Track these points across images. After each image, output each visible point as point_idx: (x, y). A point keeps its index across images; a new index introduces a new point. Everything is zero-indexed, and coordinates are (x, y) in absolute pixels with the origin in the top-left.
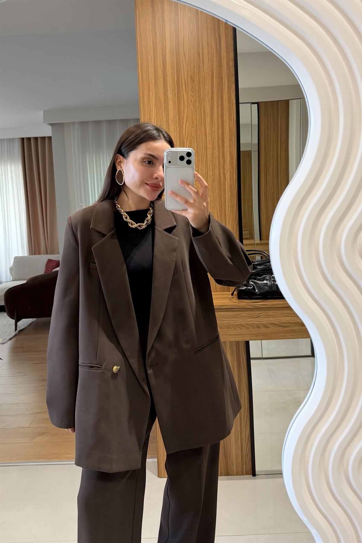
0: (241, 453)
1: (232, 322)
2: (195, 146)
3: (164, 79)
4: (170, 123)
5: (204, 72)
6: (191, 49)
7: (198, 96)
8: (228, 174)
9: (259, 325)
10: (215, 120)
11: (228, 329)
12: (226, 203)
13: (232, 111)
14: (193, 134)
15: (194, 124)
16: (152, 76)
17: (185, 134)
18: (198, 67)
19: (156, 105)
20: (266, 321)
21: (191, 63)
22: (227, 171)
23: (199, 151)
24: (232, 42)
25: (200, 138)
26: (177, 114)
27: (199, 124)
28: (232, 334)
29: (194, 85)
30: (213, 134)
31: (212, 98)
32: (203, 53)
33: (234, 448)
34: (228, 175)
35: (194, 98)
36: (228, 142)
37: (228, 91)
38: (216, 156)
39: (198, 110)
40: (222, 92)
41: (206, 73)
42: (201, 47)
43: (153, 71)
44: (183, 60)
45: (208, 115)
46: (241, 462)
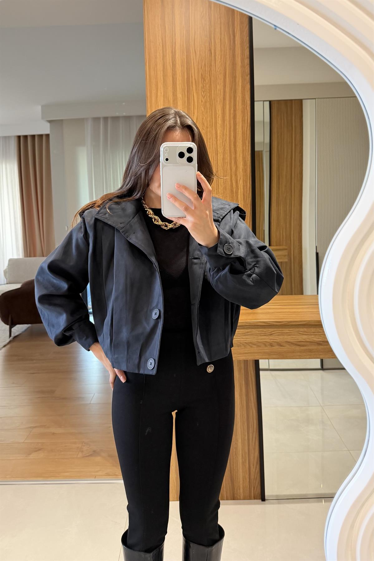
0: (248, 476)
1: (242, 340)
3: (173, 78)
5: (216, 70)
6: (203, 46)
7: (209, 96)
9: (272, 343)
10: (227, 122)
11: (238, 347)
13: (246, 113)
15: (204, 127)
16: (160, 74)
18: (209, 66)
20: (279, 339)
21: (202, 60)
22: (240, 179)
28: (242, 352)
29: (204, 85)
30: (224, 137)
31: (224, 99)
32: (215, 50)
33: (241, 471)
34: (241, 183)
35: (205, 99)
36: (241, 145)
37: (242, 91)
38: (228, 162)
39: (208, 111)
40: (235, 92)
41: (218, 71)
42: (213, 44)
43: (162, 69)
44: (193, 57)
45: (220, 117)
46: (248, 486)
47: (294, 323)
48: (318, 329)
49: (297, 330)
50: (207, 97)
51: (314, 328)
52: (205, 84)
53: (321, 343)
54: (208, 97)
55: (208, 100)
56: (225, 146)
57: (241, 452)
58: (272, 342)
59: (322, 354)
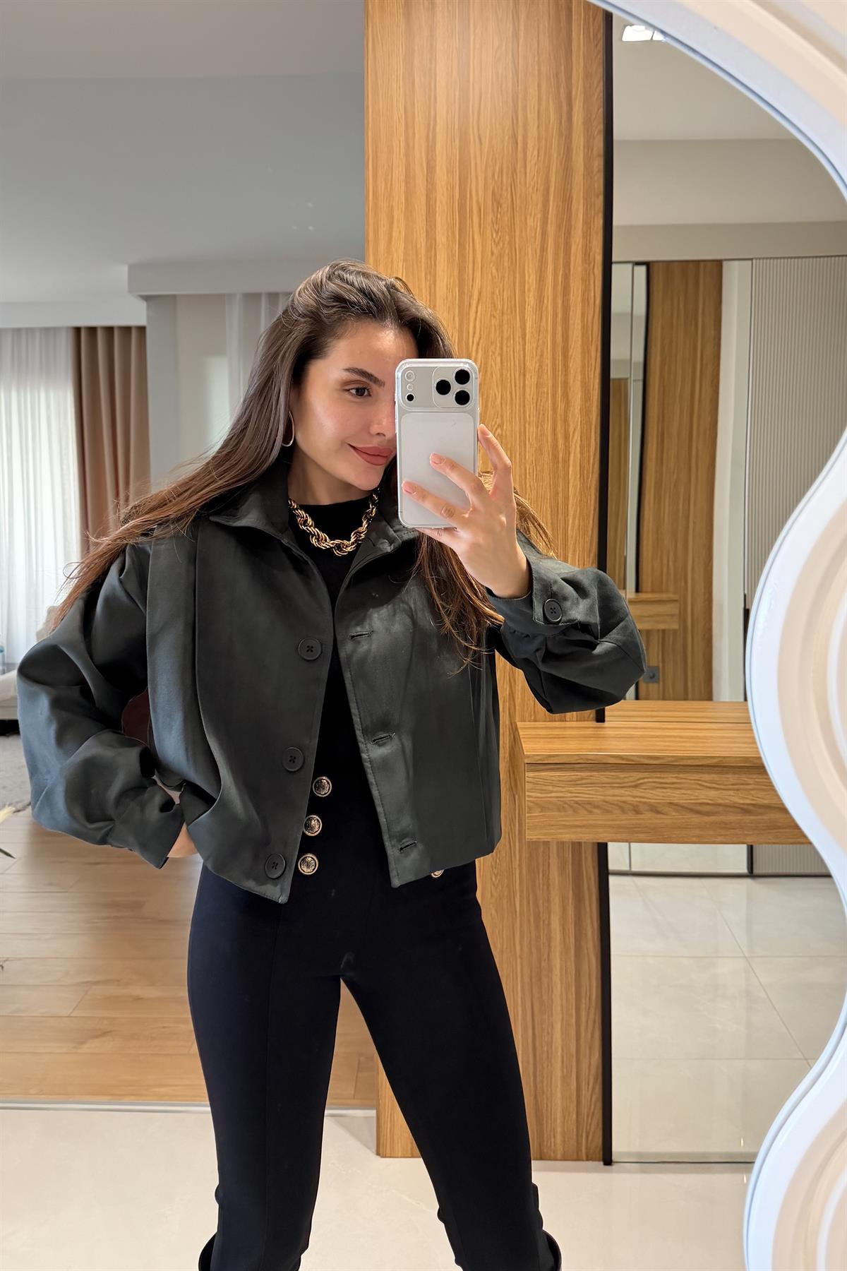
0: (575, 1108)
1: (569, 795)
2: (495, 364)
3: (428, 198)
4: (437, 305)
5: (526, 185)
6: (497, 126)
7: (509, 243)
8: (577, 437)
9: (637, 806)
10: (548, 302)
11: (560, 811)
12: (570, 509)
13: (592, 283)
14: (492, 335)
15: (496, 310)
16: (399, 189)
17: (474, 333)
18: (510, 172)
19: (405, 260)
20: (657, 796)
21: (496, 160)
22: (575, 430)
23: (506, 375)
24: (600, 111)
25: (509, 344)
26: (457, 282)
27: (507, 310)
28: (567, 823)
29: (499, 216)
30: (541, 335)
31: (543, 249)
32: (525, 138)
33: (559, 1095)
34: (576, 439)
35: (499, 248)
36: (580, 356)
37: (583, 233)
38: (548, 391)
39: (507, 275)
40: (568, 234)
41: (530, 184)
42: (520, 124)
43: (403, 177)
44: (475, 153)
45: (532, 289)
46: (575, 1130)
47: (690, 762)
48: (744, 776)
49: (697, 776)
50: (504, 244)
51: (734, 773)
52: (500, 213)
53: (751, 808)
54: (506, 242)
55: (507, 251)
56: (542, 355)
57: (559, 1054)
58: (638, 804)
59: (751, 833)
